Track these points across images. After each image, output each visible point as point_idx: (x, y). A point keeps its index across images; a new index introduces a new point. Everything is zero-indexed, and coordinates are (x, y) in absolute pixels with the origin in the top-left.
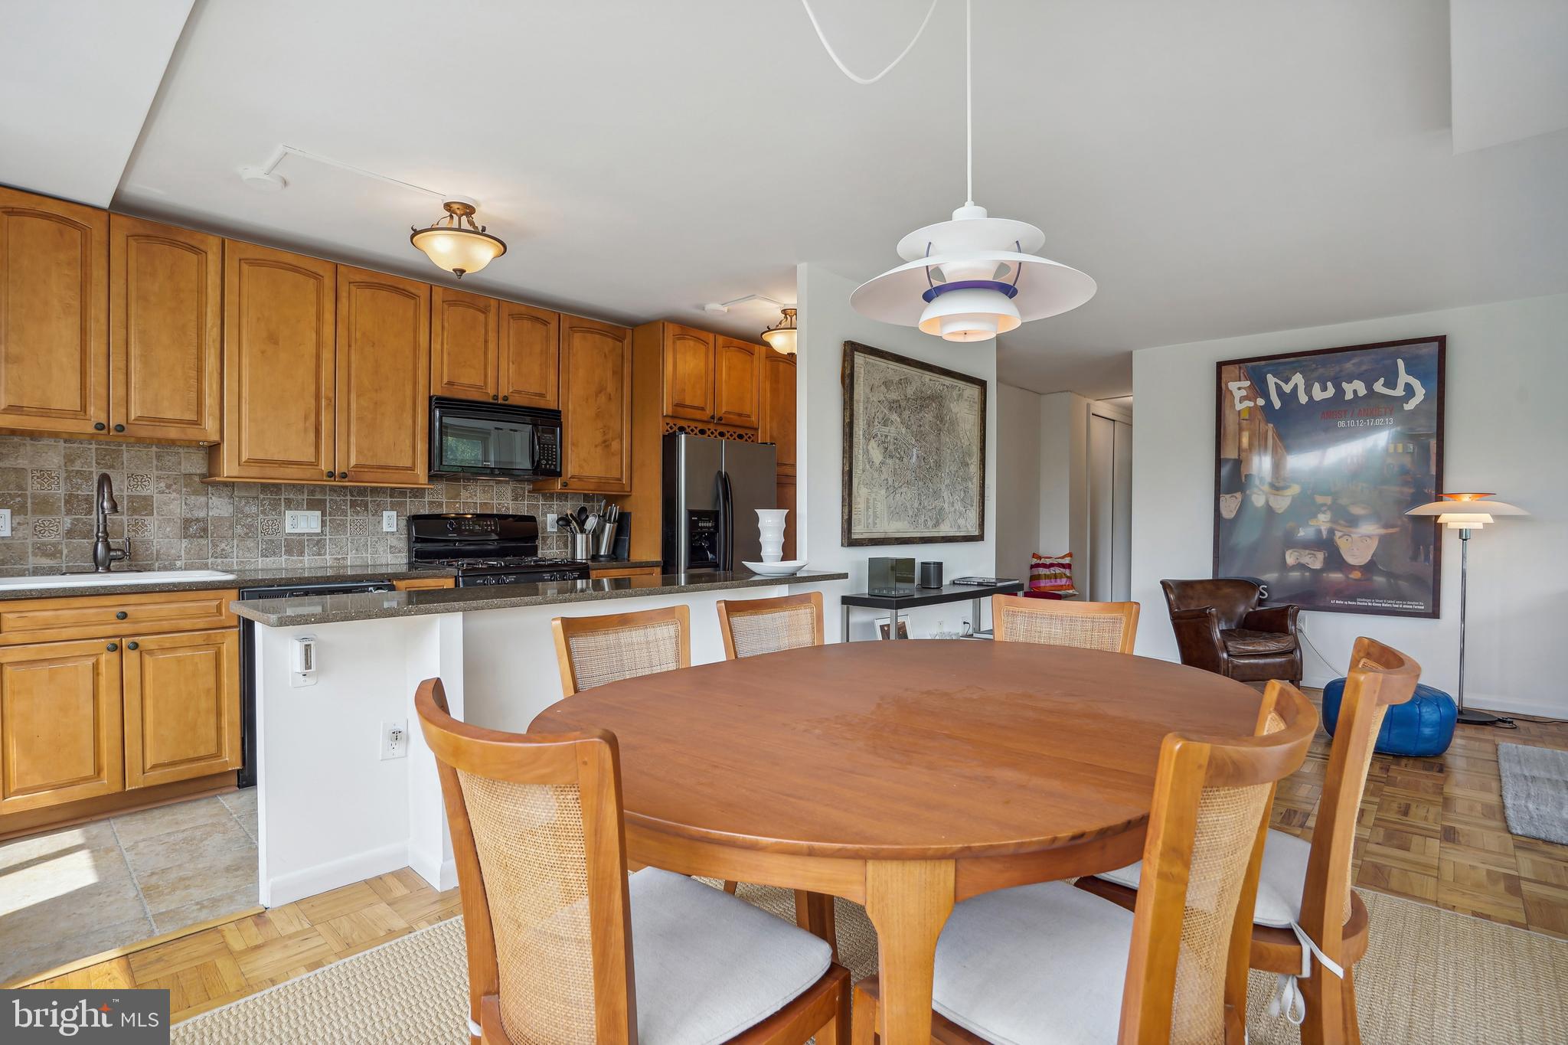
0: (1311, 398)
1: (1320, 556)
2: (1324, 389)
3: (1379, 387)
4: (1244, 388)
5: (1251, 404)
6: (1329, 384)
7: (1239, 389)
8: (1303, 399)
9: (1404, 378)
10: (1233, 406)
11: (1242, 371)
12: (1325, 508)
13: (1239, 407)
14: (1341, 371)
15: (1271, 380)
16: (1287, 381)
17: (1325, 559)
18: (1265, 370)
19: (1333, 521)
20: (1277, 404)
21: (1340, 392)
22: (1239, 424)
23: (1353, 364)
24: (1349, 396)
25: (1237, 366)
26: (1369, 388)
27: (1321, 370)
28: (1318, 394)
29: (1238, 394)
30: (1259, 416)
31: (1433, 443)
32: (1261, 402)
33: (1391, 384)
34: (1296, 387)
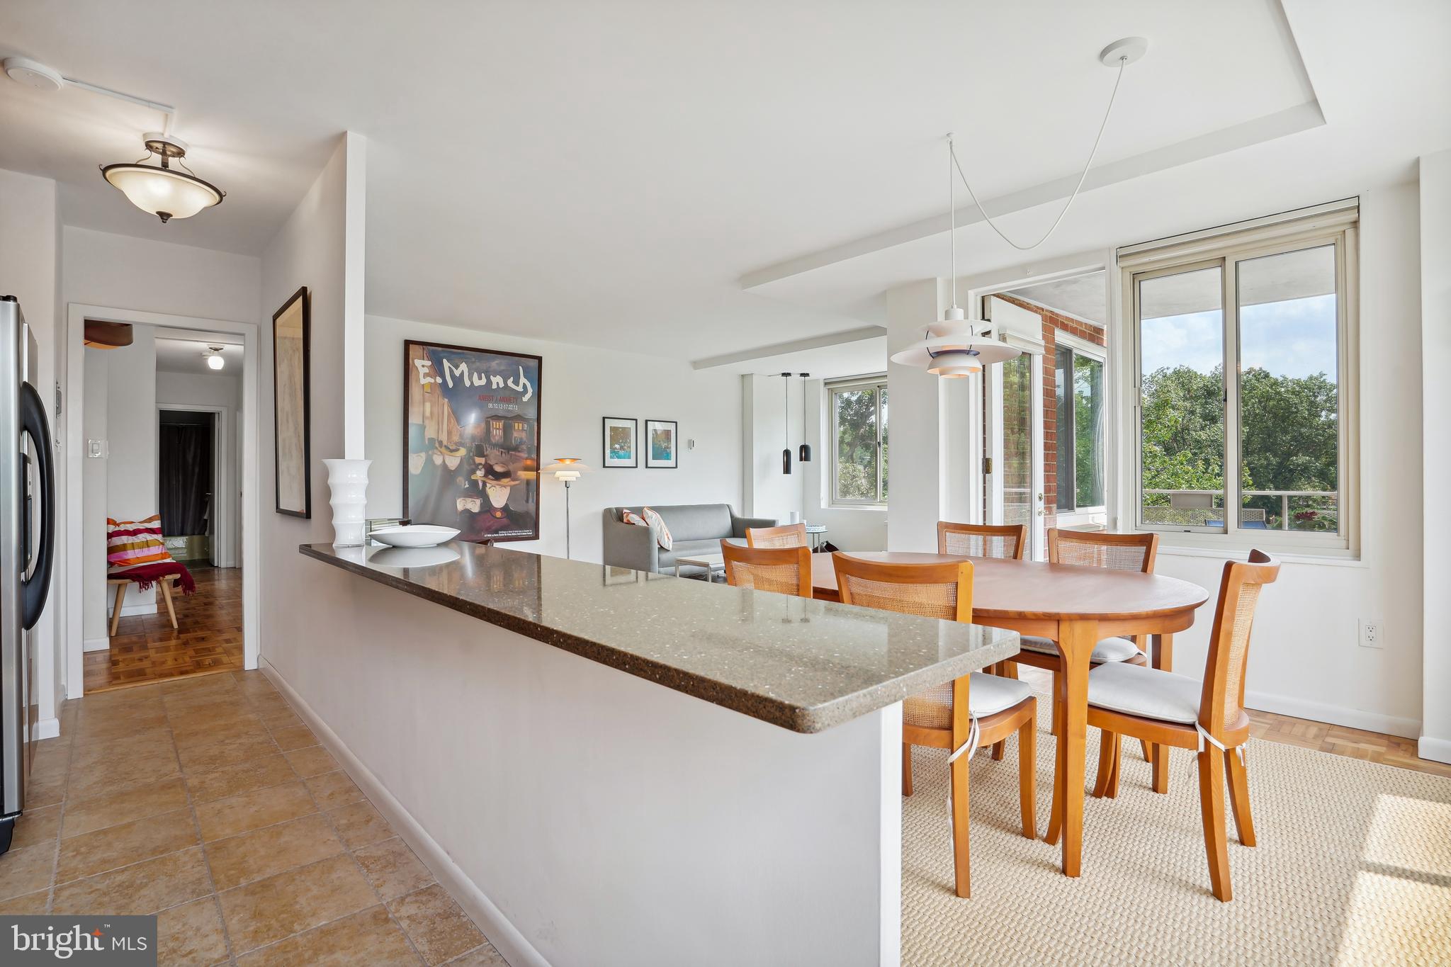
0: (472, 383)
1: (478, 502)
2: (480, 378)
3: (510, 382)
4: (427, 366)
5: (432, 381)
6: (483, 374)
7: (423, 366)
8: (467, 383)
9: (523, 380)
10: (418, 380)
11: (425, 352)
12: (480, 467)
13: (423, 381)
14: (490, 367)
15: (446, 364)
16: (457, 367)
17: (481, 504)
18: (442, 355)
19: (485, 476)
20: (451, 384)
21: (489, 382)
22: (423, 395)
23: (497, 364)
24: (494, 386)
25: (421, 347)
26: (505, 382)
27: (478, 364)
28: (477, 383)
29: (423, 371)
30: (438, 391)
31: (536, 424)
32: (439, 380)
33: (516, 382)
34: (462, 373)
